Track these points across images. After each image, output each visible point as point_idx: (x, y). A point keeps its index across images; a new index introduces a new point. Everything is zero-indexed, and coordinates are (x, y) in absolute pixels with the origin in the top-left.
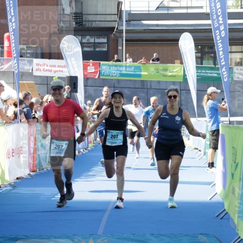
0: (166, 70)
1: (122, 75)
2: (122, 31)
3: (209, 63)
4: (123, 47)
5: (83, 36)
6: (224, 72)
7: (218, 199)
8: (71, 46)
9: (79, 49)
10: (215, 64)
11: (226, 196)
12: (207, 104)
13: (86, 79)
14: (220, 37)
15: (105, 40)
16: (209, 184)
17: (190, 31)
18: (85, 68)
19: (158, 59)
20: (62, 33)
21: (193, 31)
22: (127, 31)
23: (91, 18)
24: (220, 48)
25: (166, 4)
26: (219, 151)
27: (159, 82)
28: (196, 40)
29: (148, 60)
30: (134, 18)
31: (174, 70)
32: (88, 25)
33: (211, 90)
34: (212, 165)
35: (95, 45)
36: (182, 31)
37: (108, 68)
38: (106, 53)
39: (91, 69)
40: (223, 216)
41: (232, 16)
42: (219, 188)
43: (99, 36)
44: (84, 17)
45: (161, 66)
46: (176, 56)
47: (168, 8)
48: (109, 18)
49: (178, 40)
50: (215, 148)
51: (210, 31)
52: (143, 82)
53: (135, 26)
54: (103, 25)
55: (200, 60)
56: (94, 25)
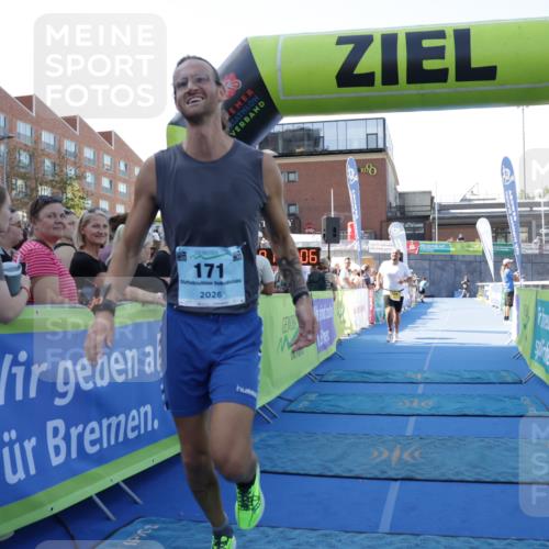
0: (469, 246)
1: (436, 251)
2: (434, 219)
3: (501, 241)
4: (436, 231)
5: (406, 223)
6: (516, 247)
7: (514, 344)
8: (397, 230)
9: (404, 232)
10: (506, 241)
11: (519, 342)
12: (504, 272)
13: (409, 254)
14: (513, 220)
15: (421, 225)
16: (505, 333)
17: (487, 217)
18: (408, 245)
19: (462, 239)
20: (390, 220)
21: (488, 217)
22: (439, 218)
23: (411, 209)
24: (513, 228)
25: (468, 197)
26: (514, 308)
27: (464, 256)
28: (492, 224)
29: (455, 239)
30: (443, 208)
31: (475, 247)
32: (410, 214)
33: (506, 261)
34: (507, 318)
35: (415, 229)
36: (479, 217)
37: (426, 247)
38: (423, 235)
39: (412, 247)
40: (519, 357)
41: (521, 205)
42: (514, 337)
43: (417, 222)
44: (406, 209)
45: (465, 244)
46: (475, 236)
47: (470, 200)
48: (424, 209)
49: (475, 224)
50: (511, 305)
51: (505, 216)
52: (452, 256)
53: (445, 214)
54: (419, 214)
55: (495, 239)
56: (414, 214)
